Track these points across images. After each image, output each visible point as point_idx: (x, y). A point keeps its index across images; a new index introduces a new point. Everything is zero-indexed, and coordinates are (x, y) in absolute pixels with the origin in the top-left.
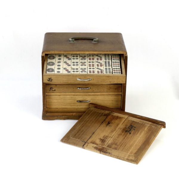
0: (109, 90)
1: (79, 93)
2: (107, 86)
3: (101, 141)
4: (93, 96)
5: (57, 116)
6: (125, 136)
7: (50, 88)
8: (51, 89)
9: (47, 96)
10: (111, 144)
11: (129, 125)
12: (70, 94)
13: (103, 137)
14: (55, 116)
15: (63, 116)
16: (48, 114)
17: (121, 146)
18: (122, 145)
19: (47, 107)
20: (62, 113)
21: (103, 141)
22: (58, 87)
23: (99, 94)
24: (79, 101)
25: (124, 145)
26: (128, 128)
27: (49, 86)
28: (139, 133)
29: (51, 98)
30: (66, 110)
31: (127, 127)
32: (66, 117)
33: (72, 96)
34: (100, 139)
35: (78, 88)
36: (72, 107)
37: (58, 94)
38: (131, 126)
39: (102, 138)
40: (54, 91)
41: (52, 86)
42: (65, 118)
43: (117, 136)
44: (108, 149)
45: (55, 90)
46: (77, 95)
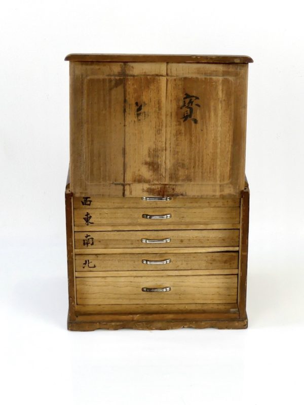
0: (211, 263)
1: (147, 272)
2: (207, 257)
3: (151, 167)
4: (176, 278)
5: (100, 322)
6: (191, 135)
7: (85, 262)
8: (85, 264)
9: (78, 279)
10: (175, 171)
11: (182, 96)
12: (127, 273)
13: (149, 156)
14: (96, 323)
15: (112, 321)
16: (80, 319)
17: (194, 167)
18: (195, 163)
19: (79, 303)
20: (111, 316)
21: (154, 166)
22: (101, 260)
23: (190, 273)
24: (147, 289)
25: (199, 161)
26: (184, 105)
27: (82, 257)
28: (212, 114)
29: (87, 283)
30: (118, 308)
31: (181, 104)
32: (118, 324)
33: (133, 278)
34: (146, 163)
35: (145, 262)
36: (132, 303)
37: (101, 274)
38: (187, 96)
39: (148, 160)
40: (91, 269)
41: (87, 258)
42: (118, 326)
43: (174, 139)
44: (174, 185)
45: (95, 267)
46: (141, 277)
